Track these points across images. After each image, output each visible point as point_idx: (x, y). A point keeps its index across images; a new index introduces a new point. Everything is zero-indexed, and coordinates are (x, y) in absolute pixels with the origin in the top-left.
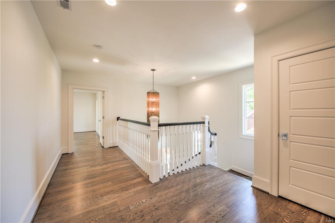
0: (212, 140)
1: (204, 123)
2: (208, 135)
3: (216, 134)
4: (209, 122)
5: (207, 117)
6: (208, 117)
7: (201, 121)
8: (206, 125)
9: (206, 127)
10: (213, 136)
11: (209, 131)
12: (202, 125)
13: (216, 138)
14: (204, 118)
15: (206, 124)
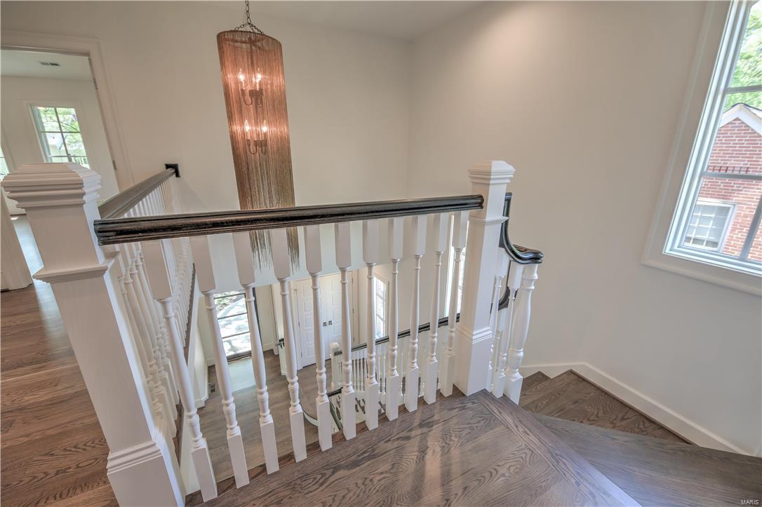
0: (515, 285)
1: (477, 202)
2: (495, 262)
3: (536, 258)
4: (508, 201)
5: (502, 169)
6: (511, 168)
7: (467, 190)
8: (488, 218)
9: (487, 228)
10: (519, 269)
11: (504, 242)
12: (465, 214)
13: (536, 276)
14: (483, 177)
15: (493, 213)
